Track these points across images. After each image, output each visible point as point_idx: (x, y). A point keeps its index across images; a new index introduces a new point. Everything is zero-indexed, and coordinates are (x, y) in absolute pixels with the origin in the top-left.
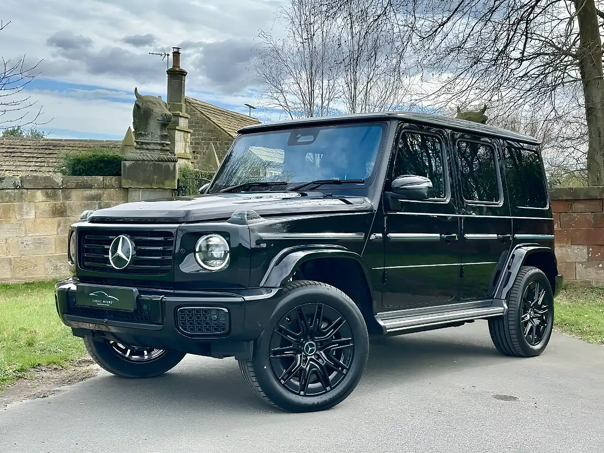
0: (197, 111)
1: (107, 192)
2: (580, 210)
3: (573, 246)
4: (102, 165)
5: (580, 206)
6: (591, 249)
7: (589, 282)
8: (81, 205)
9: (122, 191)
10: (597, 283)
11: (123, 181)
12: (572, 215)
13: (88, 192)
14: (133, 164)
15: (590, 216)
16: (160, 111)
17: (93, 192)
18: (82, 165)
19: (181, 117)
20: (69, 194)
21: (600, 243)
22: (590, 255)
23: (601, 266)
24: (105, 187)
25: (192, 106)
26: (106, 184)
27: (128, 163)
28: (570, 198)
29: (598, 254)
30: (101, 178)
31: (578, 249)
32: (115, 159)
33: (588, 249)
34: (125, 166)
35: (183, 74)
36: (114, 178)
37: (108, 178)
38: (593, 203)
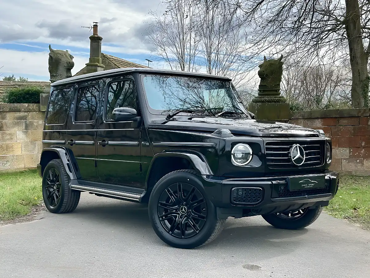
0: (112, 64)
1: (30, 114)
2: (344, 124)
3: (340, 148)
4: (27, 96)
5: (344, 121)
6: (351, 150)
7: (351, 172)
8: (13, 123)
9: (41, 113)
10: (356, 173)
11: (41, 106)
12: (339, 127)
13: (18, 114)
14: (48, 95)
15: (351, 128)
16: (66, 60)
17: (22, 114)
18: (15, 96)
19: (98, 66)
20: (5, 115)
21: (357, 146)
22: (351, 154)
23: (358, 161)
24: (29, 111)
25: (109, 60)
26: (30, 109)
27: (44, 95)
28: (337, 116)
29: (356, 154)
30: (26, 105)
31: (343, 150)
32: (37, 92)
33: (350, 150)
34: (42, 96)
35: (100, 39)
36: (35, 105)
37: (31, 105)
38: (353, 119)
